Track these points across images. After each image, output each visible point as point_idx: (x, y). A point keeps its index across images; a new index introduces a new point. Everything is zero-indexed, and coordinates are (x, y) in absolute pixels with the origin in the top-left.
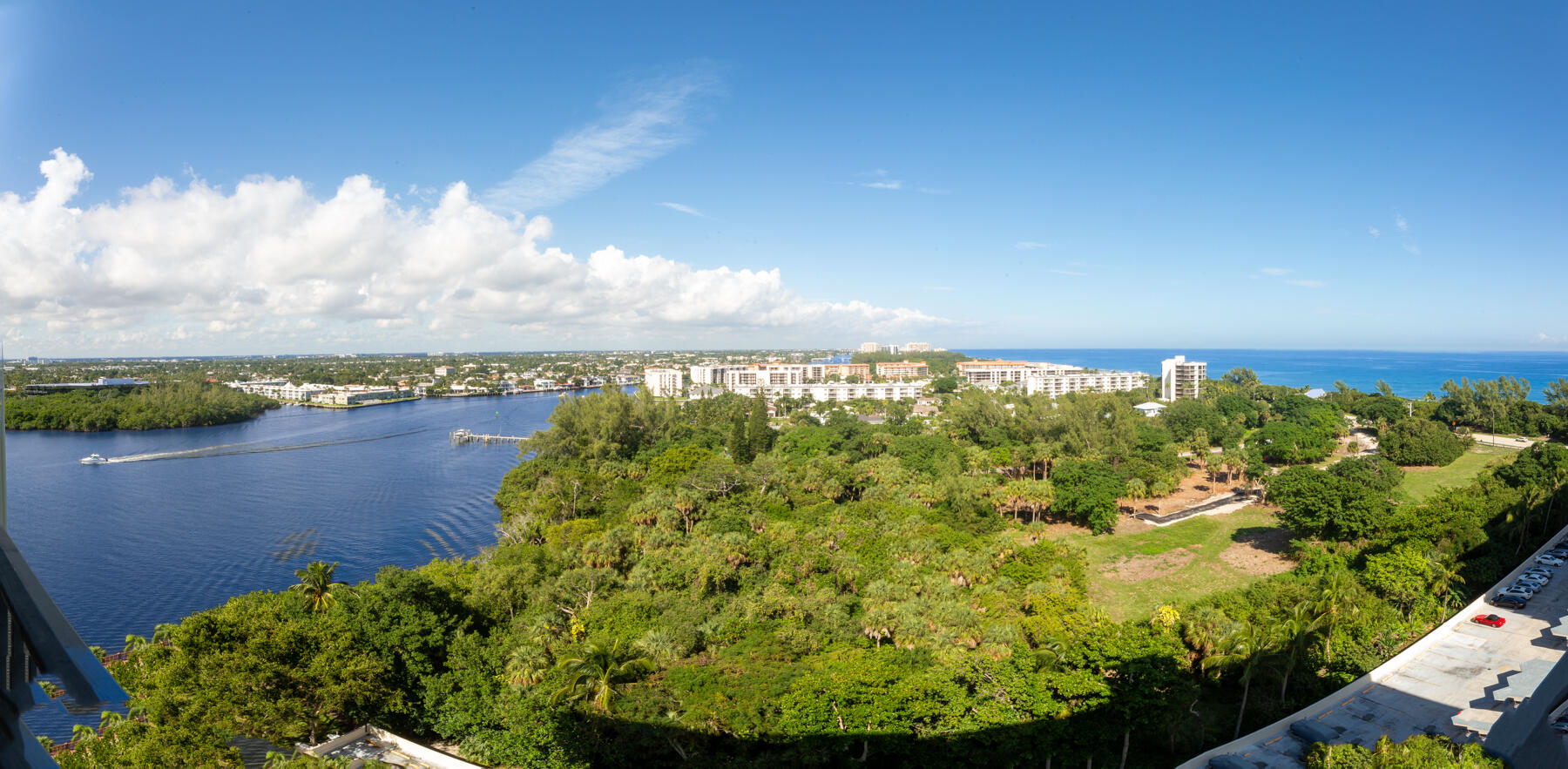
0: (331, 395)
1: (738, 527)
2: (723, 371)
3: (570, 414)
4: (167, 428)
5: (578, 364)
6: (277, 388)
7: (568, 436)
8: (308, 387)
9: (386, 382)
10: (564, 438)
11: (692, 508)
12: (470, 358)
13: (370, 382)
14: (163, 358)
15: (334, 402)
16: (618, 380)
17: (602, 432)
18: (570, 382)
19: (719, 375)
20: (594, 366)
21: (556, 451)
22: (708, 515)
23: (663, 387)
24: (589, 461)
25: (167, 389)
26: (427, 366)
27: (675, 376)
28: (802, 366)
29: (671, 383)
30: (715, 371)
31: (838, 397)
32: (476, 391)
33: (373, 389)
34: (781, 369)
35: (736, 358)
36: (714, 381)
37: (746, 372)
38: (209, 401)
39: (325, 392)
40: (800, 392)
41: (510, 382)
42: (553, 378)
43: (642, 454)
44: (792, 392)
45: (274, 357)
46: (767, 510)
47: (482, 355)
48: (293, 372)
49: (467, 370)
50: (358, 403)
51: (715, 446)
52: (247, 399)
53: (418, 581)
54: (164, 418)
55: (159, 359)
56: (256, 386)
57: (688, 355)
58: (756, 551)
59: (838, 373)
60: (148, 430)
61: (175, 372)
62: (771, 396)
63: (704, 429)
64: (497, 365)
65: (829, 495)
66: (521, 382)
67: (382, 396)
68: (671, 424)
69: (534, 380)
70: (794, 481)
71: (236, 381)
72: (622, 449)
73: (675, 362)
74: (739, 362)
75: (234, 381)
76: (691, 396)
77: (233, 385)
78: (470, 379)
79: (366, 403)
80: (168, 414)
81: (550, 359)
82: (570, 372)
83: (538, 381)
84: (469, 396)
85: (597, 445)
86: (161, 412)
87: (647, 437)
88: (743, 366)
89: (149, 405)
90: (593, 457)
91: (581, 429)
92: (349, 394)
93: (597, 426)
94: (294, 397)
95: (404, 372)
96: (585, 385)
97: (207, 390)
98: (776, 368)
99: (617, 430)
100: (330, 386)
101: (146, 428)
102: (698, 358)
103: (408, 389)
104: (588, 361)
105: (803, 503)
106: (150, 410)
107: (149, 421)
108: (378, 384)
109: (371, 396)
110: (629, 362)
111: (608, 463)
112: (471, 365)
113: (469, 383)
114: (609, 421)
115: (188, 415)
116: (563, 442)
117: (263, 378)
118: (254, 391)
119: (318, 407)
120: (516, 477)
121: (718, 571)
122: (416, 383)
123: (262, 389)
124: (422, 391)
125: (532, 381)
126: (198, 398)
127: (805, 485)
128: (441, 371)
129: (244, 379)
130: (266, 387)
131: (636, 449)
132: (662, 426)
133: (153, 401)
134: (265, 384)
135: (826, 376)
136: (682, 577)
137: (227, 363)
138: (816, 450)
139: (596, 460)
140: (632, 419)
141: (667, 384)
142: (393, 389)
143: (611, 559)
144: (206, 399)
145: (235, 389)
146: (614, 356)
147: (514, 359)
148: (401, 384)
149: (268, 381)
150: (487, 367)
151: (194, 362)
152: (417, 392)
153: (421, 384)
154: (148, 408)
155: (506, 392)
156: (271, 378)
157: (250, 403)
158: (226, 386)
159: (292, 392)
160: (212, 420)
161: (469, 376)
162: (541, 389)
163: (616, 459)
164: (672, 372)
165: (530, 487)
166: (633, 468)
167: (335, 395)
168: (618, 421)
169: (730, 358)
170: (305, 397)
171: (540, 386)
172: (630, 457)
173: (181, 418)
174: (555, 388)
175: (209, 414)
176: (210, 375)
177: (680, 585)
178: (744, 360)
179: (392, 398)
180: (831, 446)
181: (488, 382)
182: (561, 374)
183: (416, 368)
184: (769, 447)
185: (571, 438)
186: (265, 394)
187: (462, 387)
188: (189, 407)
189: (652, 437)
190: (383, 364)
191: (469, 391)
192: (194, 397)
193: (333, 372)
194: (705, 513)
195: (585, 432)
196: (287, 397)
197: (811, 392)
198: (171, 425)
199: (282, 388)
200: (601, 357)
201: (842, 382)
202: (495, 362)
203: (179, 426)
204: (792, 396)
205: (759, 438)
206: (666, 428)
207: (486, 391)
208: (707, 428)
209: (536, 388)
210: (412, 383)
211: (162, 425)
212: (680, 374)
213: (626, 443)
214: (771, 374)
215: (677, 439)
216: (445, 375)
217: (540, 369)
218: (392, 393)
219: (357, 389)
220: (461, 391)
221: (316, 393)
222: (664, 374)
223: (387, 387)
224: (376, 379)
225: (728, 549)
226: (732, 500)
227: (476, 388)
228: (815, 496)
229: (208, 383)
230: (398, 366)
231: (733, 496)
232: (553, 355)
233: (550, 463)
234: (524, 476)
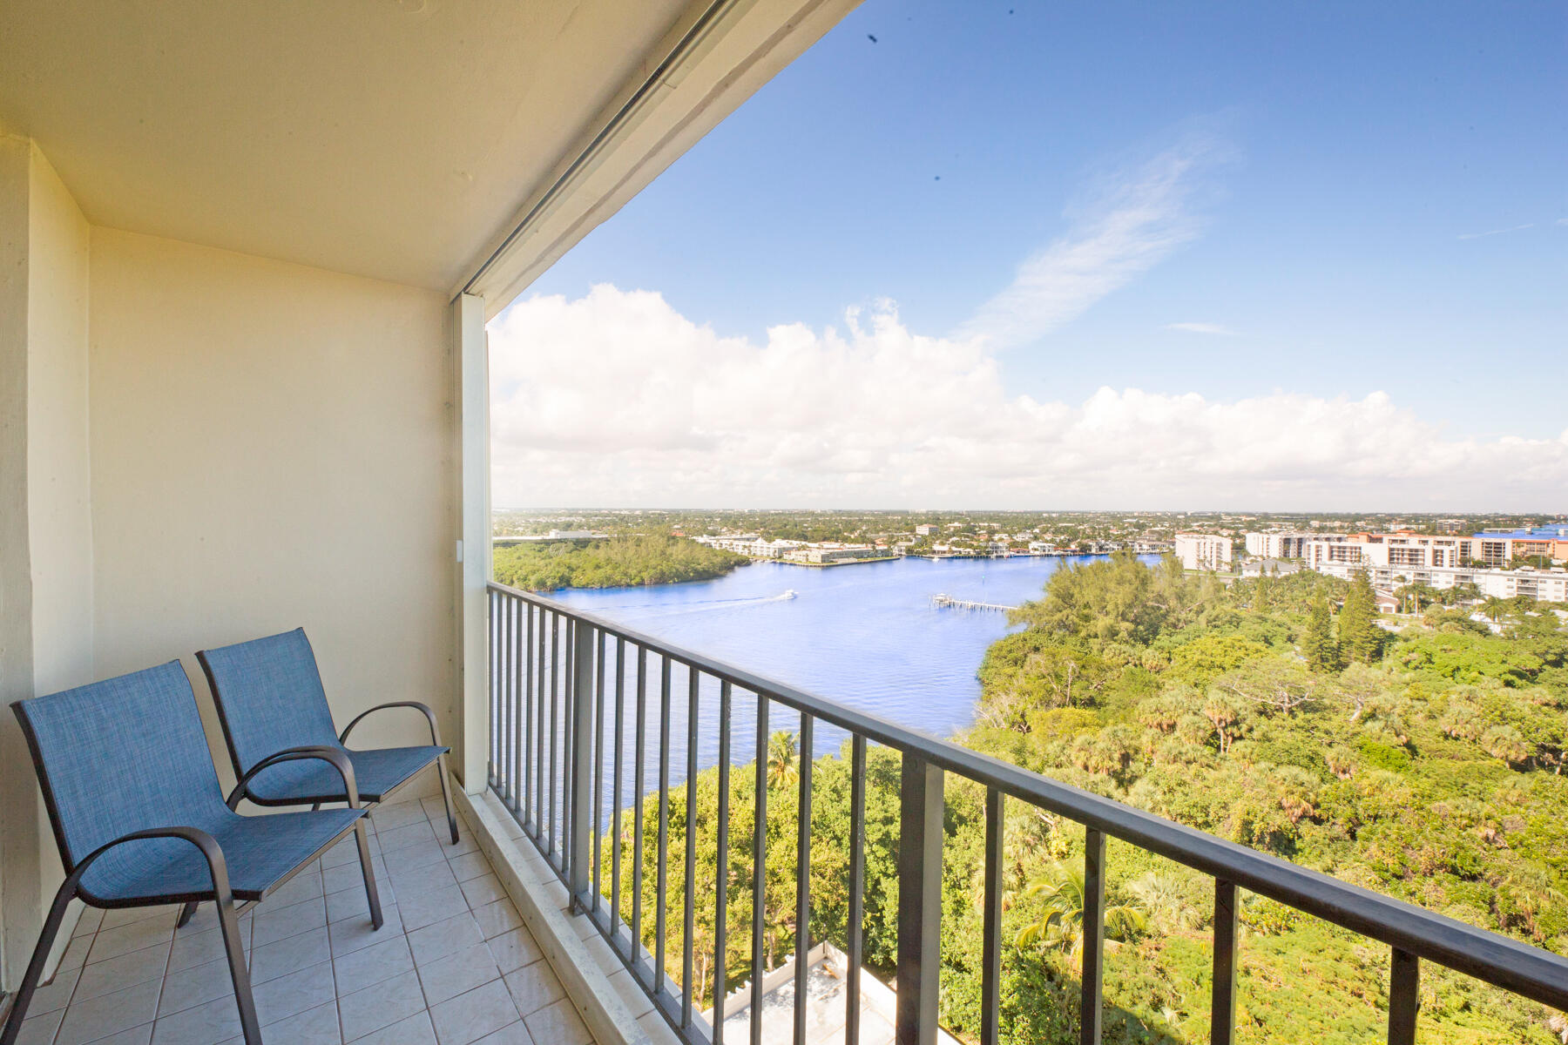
0: (804, 552)
1: (1305, 761)
2: (1300, 541)
3: (1068, 583)
4: (629, 586)
5: (1085, 526)
6: (747, 544)
7: (1065, 608)
8: (780, 543)
9: (863, 539)
10: (1061, 611)
11: (1229, 720)
12: (957, 517)
13: (845, 540)
14: (626, 510)
15: (807, 560)
16: (1137, 547)
17: (1109, 608)
18: (1073, 547)
19: (1293, 548)
20: (1106, 529)
21: (1049, 626)
22: (1256, 734)
23: (1202, 558)
24: (1091, 640)
25: (629, 544)
26: (907, 524)
27: (1219, 545)
28: (1458, 541)
29: (1214, 554)
30: (1287, 541)
31: (1540, 593)
32: (960, 552)
33: (848, 547)
34: (1413, 542)
35: (1328, 524)
36: (1286, 554)
37: (1342, 544)
38: (674, 557)
39: (798, 549)
40: (1452, 579)
41: (1000, 544)
42: (1052, 541)
43: (1163, 640)
44: (1434, 578)
45: (746, 511)
46: (1361, 748)
47: (969, 514)
48: (765, 527)
49: (952, 529)
50: (832, 562)
51: (1278, 642)
52: (716, 555)
54: (625, 575)
55: (621, 510)
56: (726, 542)
57: (1244, 518)
58: (1334, 805)
59: (1545, 554)
60: (607, 588)
61: (638, 524)
62: (1389, 582)
63: (1260, 618)
64: (986, 524)
65: (1495, 753)
66: (1014, 545)
67: (859, 554)
68: (1208, 606)
69: (1028, 542)
70: (1421, 715)
71: (705, 536)
72: (1135, 630)
73: (1222, 527)
74: (1332, 530)
75: (702, 536)
76: (1244, 572)
77: (701, 540)
78: (954, 539)
79: (840, 561)
80: (630, 571)
81: (1050, 520)
82: (1074, 535)
83: (1033, 544)
84: (952, 558)
85: (1102, 623)
86: (622, 569)
87: (1171, 619)
88: (1338, 535)
89: (609, 561)
90: (1096, 636)
91: (1082, 602)
92: (823, 552)
93: (1103, 599)
94: (765, 554)
95: (882, 530)
96: (1093, 551)
97: (673, 544)
98: (1403, 541)
99: (1130, 606)
100: (803, 543)
101: (605, 586)
102: (1260, 523)
103: (886, 548)
104: (1099, 523)
105: (1439, 754)
106: (609, 567)
107: (608, 579)
108: (853, 541)
109: (842, 555)
110: (1154, 526)
111: (1115, 645)
112: (956, 524)
113: (953, 543)
114: (1119, 596)
115: (652, 572)
116: (1058, 616)
117: (733, 533)
118: (724, 547)
119: (791, 564)
120: (1000, 650)
121: (1260, 815)
122: (895, 542)
123: (732, 544)
124: (901, 551)
125: (1026, 543)
126: (663, 553)
127: (1444, 724)
128: (923, 530)
129: (714, 534)
130: (736, 543)
131: (1155, 633)
132: (1195, 607)
133: (613, 556)
134: (735, 539)
135: (1515, 558)
136: (1205, 810)
137: (695, 517)
138: (1475, 674)
139: (1100, 640)
140: (1150, 595)
141: (1208, 554)
142: (870, 547)
143: (1108, 764)
144: (671, 555)
145: (703, 544)
146: (1135, 517)
147: (1007, 519)
148: (878, 543)
149: (738, 537)
150: (974, 526)
151: (660, 514)
152: (896, 551)
153: (900, 543)
154: (608, 564)
155: (995, 554)
156: (742, 533)
157: (719, 559)
158: (694, 540)
159: (761, 547)
160: (678, 578)
161: (954, 536)
162: (1037, 553)
163: (1127, 642)
164: (1216, 539)
165: (1016, 664)
166: (1149, 655)
167: (808, 553)
168: (1131, 596)
169: (1315, 524)
170: (777, 554)
171: (1036, 550)
172: (1146, 642)
173: (644, 575)
174: (1054, 553)
175: (674, 570)
176: (677, 529)
177: (1200, 820)
178: (1341, 527)
179: (868, 556)
180: (1513, 673)
181: (975, 544)
182: (1062, 537)
183: (896, 525)
184: (1378, 654)
185: (1068, 611)
186: (735, 550)
187: (945, 548)
188: (653, 562)
189: (1179, 620)
190: (860, 520)
191: (953, 552)
192: (658, 552)
193: (807, 528)
194: (1250, 730)
195: (1087, 606)
196: (759, 553)
197: (1475, 581)
198: (633, 582)
199: (753, 544)
200: (1117, 519)
201: (1552, 569)
202: (984, 522)
203: (641, 584)
204: (1433, 585)
205: (1357, 641)
206: (1200, 611)
207: (972, 553)
208: (1267, 616)
209: (1032, 552)
210: (891, 541)
211: (622, 583)
212: (1227, 544)
213: (1143, 624)
214: (1391, 550)
215: (1215, 626)
216: (927, 534)
217: (1037, 530)
218: (868, 552)
219: (831, 546)
220: (944, 552)
221: (788, 550)
222: (1203, 541)
223: (864, 545)
224: (852, 536)
225: (1283, 788)
226: (1298, 721)
227: (961, 549)
228: (1464, 748)
229: (674, 538)
230: (876, 523)
231: (1301, 715)
232: (1054, 515)
233: (1042, 639)
234: (1010, 651)
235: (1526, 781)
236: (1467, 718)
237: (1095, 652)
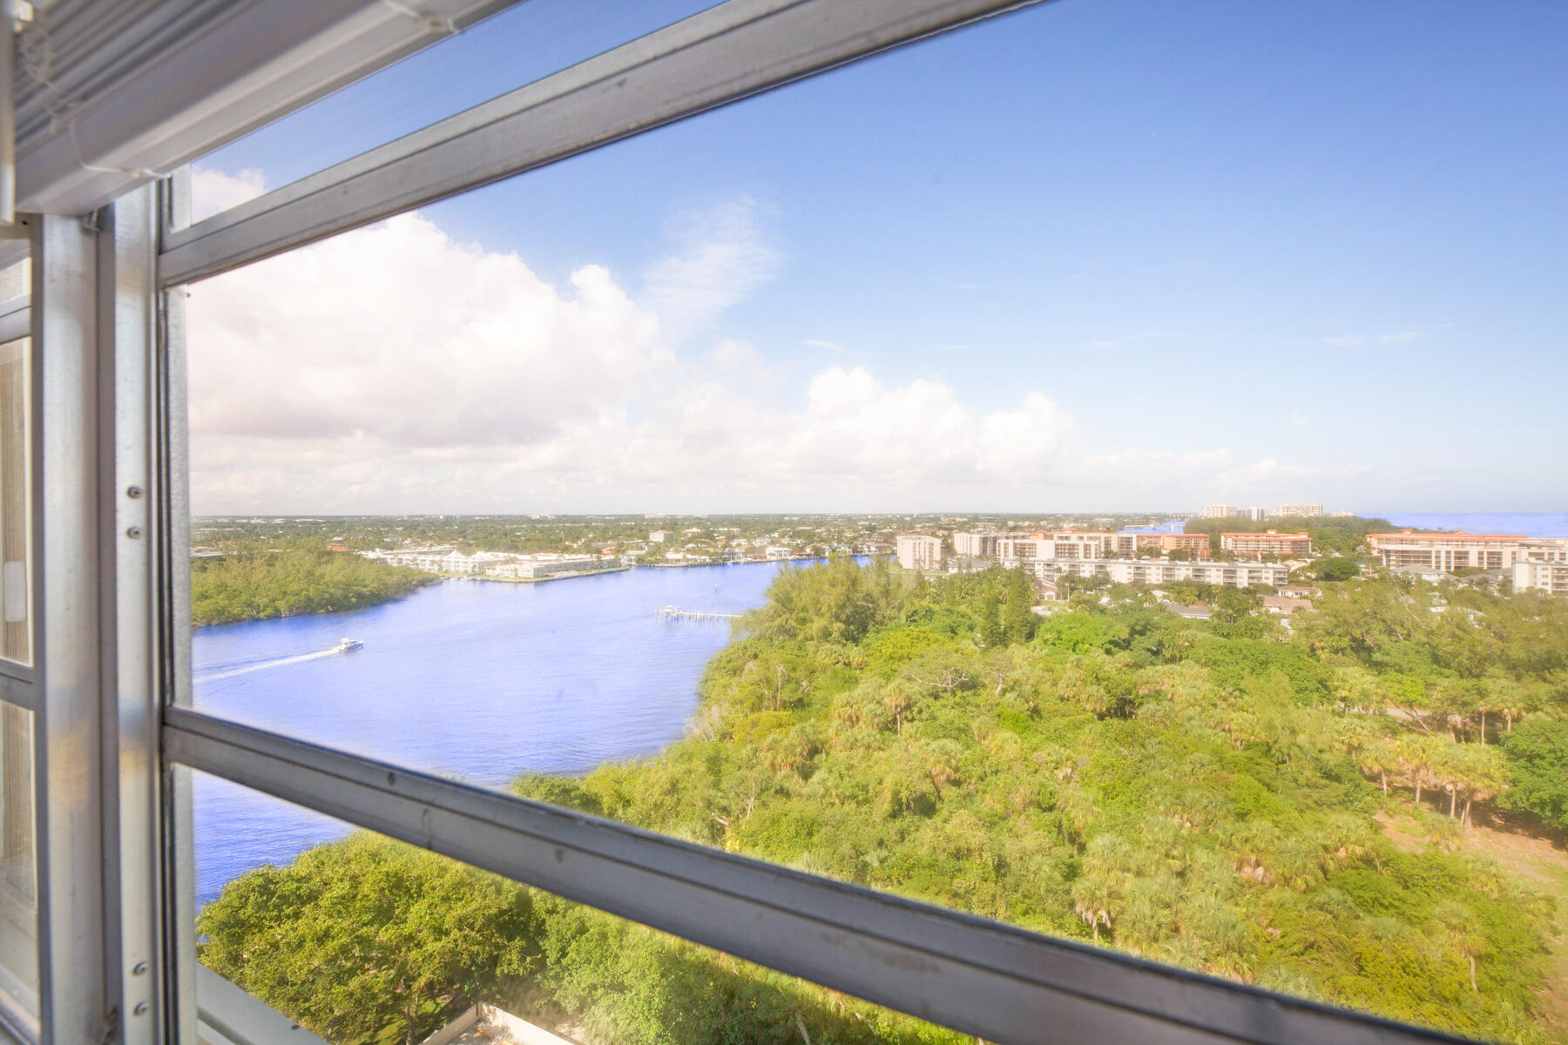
0: (513, 566)
1: (955, 733)
2: (995, 539)
3: (788, 587)
4: (255, 621)
5: (823, 529)
6: (437, 558)
7: (785, 613)
8: (482, 556)
9: (588, 549)
10: (780, 616)
11: (903, 704)
12: (698, 522)
13: (566, 550)
14: (259, 517)
15: (516, 575)
16: (866, 549)
17: (824, 610)
18: (808, 551)
19: (989, 545)
20: (841, 532)
21: (770, 631)
22: (925, 715)
23: (917, 557)
24: (808, 643)
25: (256, 563)
26: (641, 531)
27: (931, 544)
28: (1103, 536)
29: (927, 554)
30: (985, 540)
31: (1148, 577)
32: (696, 560)
33: (568, 558)
34: (1074, 539)
35: (1020, 524)
36: (984, 550)
37: (1024, 541)
38: (327, 578)
39: (507, 562)
40: (1093, 569)
41: (737, 550)
42: (789, 545)
43: (870, 637)
44: (1082, 568)
45: (441, 517)
46: (999, 716)
47: (710, 519)
48: (465, 537)
49: (690, 535)
50: (547, 576)
51: (961, 632)
52: (390, 574)
53: (559, 786)
54: (249, 605)
55: (250, 518)
56: (408, 557)
57: (958, 520)
58: (971, 768)
59: (1158, 546)
60: (218, 625)
61: (277, 537)
62: (1051, 573)
63: (948, 610)
64: (726, 529)
65: (1088, 707)
66: (750, 550)
67: (577, 566)
68: (907, 604)
69: (766, 547)
70: (1049, 683)
71: (377, 550)
72: (847, 630)
73: (940, 528)
74: (1022, 529)
75: (373, 550)
76: (950, 569)
77: (371, 555)
78: (690, 546)
79: (558, 575)
80: (256, 600)
81: (791, 523)
82: (810, 537)
83: (770, 549)
84: (686, 567)
85: (817, 625)
86: (243, 598)
87: (878, 618)
88: (1022, 534)
89: (222, 588)
90: (812, 639)
91: (801, 605)
92: (536, 565)
93: (818, 601)
94: (461, 569)
95: (611, 538)
96: (827, 554)
97: (327, 562)
98: (1067, 538)
99: (843, 607)
100: (512, 555)
101: (215, 622)
102: (969, 523)
103: (612, 557)
104: (835, 526)
105: (1053, 714)
106: (221, 596)
107: (220, 612)
108: (575, 552)
109: (558, 568)
110: (883, 529)
111: (828, 646)
112: (695, 530)
113: (688, 551)
114: (832, 598)
115: (293, 599)
116: (778, 621)
117: (419, 545)
118: (404, 562)
119: (494, 581)
120: (720, 661)
121: (910, 785)
122: (624, 551)
123: (415, 559)
124: (631, 561)
125: (763, 548)
126: (310, 573)
127: (1061, 689)
128: (657, 537)
129: (389, 547)
130: (423, 557)
131: (865, 631)
132: (896, 604)
133: (230, 582)
134: (421, 553)
135: (1139, 549)
136: (865, 789)
137: (366, 526)
138: (1087, 645)
139: (815, 642)
140: (860, 595)
141: (922, 554)
142: (593, 558)
143: (791, 759)
144: (323, 576)
145: (373, 561)
146: (868, 520)
147: (748, 523)
148: (606, 552)
149: (426, 549)
150: (713, 532)
151: (312, 523)
152: (624, 560)
153: (630, 552)
154: (220, 593)
155: (732, 561)
156: (431, 545)
157: (395, 579)
158: (359, 557)
159: (456, 560)
160: (332, 606)
161: (690, 542)
162: (774, 558)
163: (839, 642)
164: (929, 539)
165: (735, 674)
166: (854, 653)
167: (517, 566)
168: (842, 597)
169: (1011, 523)
170: (477, 570)
171: (773, 555)
172: (856, 641)
173: (281, 604)
174: (790, 558)
175: (327, 596)
176: (338, 542)
177: (860, 798)
178: (1029, 526)
179: (592, 568)
180: (1111, 642)
181: (712, 550)
182: (799, 541)
183: (629, 532)
184: (1030, 636)
185: (788, 615)
186: (421, 567)
187: (680, 556)
188: (294, 587)
189: (884, 617)
190: (587, 527)
191: (689, 560)
192: (302, 573)
193: (519, 537)
194: (920, 712)
195: (804, 609)
196: (452, 569)
197: (1108, 569)
198: (262, 615)
199: (445, 558)
200: (850, 521)
201: (1162, 558)
202: (724, 526)
203: (275, 617)
204: (1082, 574)
205: (1016, 625)
206: (900, 608)
207: (708, 560)
208: (954, 608)
209: (768, 557)
210: (620, 550)
211: (244, 616)
212: (937, 542)
213: (852, 623)
214: (1057, 545)
215: (914, 621)
216: (662, 540)
217: (776, 535)
218: (593, 563)
219: (547, 558)
220: (679, 560)
221: (491, 565)
222: (918, 541)
223: (588, 556)
224: (575, 546)
225: (932, 759)
226: (957, 699)
227: (696, 557)
228: (1070, 706)
229: (330, 553)
230: (605, 530)
231: (959, 693)
232: (795, 519)
233: (763, 645)
234: (730, 661)
235: (1100, 725)
236: (1074, 681)
237: (811, 654)
